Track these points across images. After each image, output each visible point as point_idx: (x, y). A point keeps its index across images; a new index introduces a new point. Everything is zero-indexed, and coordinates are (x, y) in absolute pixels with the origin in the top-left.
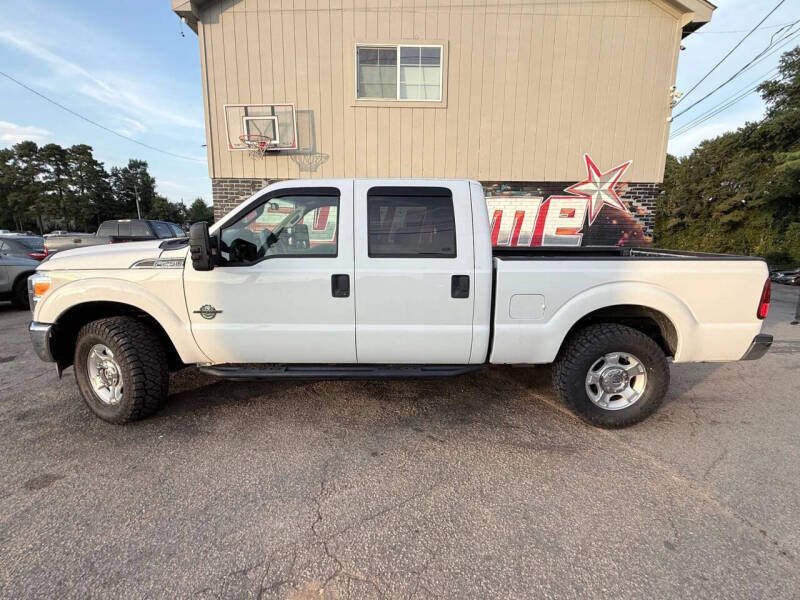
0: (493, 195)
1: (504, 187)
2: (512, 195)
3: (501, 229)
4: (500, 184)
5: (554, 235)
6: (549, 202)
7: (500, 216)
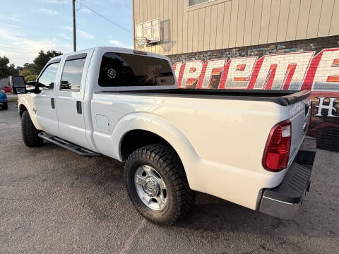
0: (270, 53)
1: (279, 47)
2: (285, 52)
3: (275, 79)
4: (276, 44)
5: (326, 83)
6: (321, 54)
7: (275, 69)
